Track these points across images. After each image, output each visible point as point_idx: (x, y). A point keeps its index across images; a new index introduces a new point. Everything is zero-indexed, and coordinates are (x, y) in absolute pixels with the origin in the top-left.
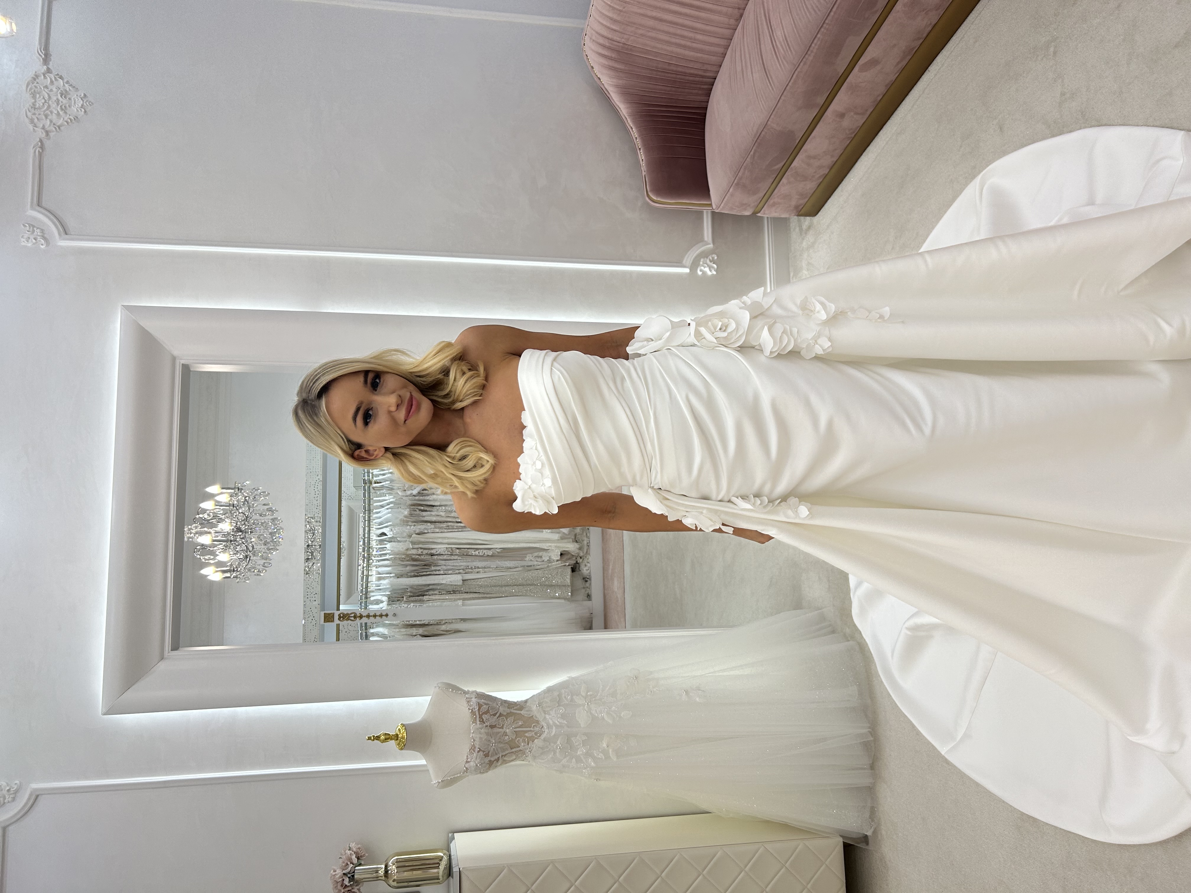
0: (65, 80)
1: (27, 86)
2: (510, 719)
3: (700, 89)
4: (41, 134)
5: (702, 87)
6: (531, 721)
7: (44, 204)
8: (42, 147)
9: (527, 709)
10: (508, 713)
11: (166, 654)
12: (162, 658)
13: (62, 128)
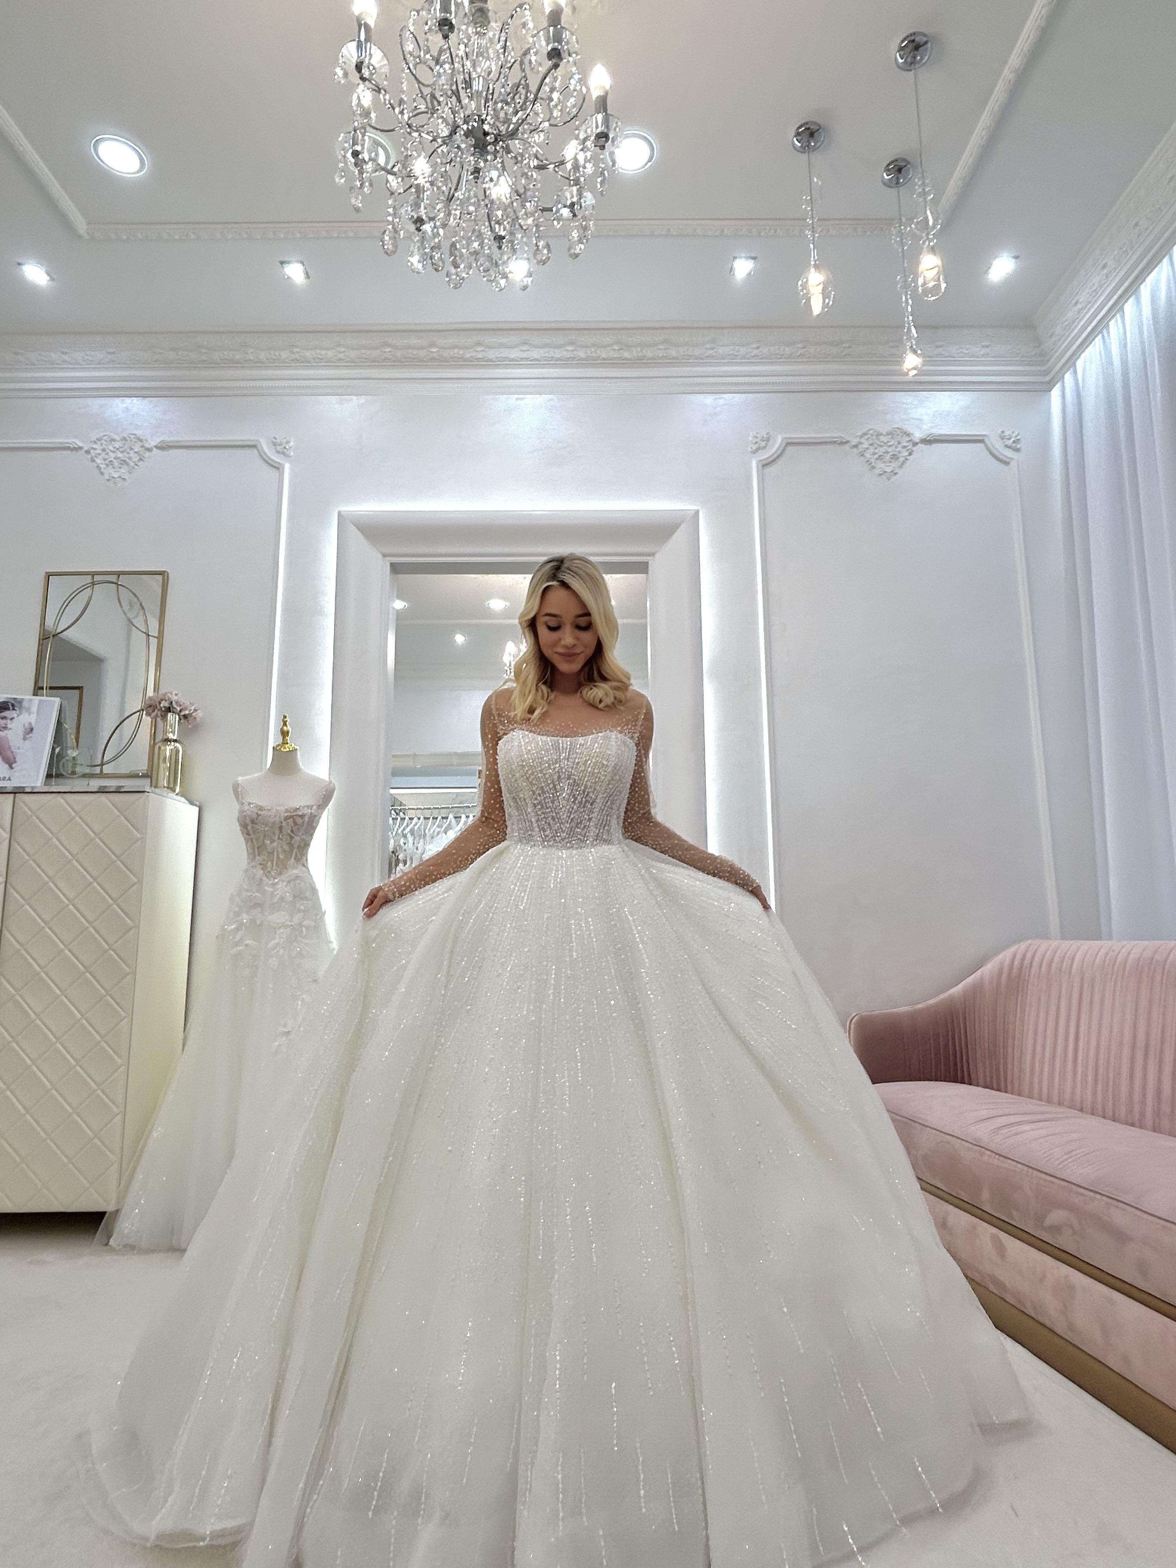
0: (908, 458)
1: (898, 428)
2: (286, 847)
3: (992, 1078)
4: (854, 442)
5: (994, 1080)
6: (282, 867)
7: (789, 448)
8: (842, 443)
9: (295, 864)
10: (292, 845)
11: (388, 558)
12: (384, 556)
13: (862, 458)
